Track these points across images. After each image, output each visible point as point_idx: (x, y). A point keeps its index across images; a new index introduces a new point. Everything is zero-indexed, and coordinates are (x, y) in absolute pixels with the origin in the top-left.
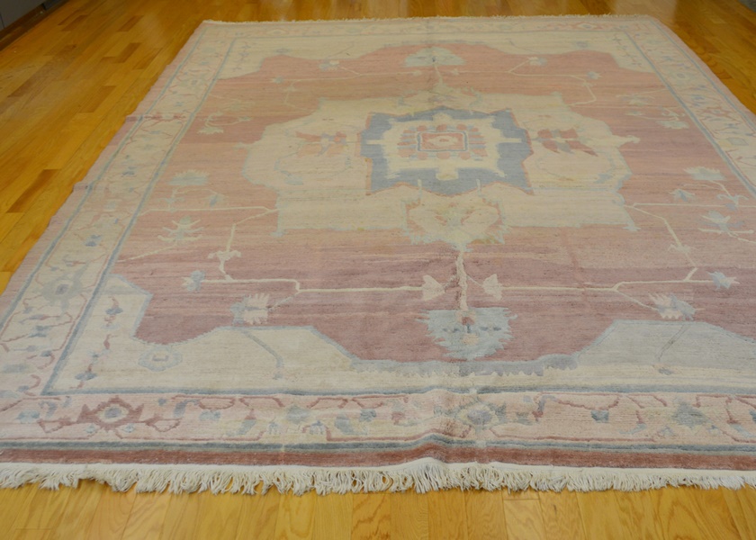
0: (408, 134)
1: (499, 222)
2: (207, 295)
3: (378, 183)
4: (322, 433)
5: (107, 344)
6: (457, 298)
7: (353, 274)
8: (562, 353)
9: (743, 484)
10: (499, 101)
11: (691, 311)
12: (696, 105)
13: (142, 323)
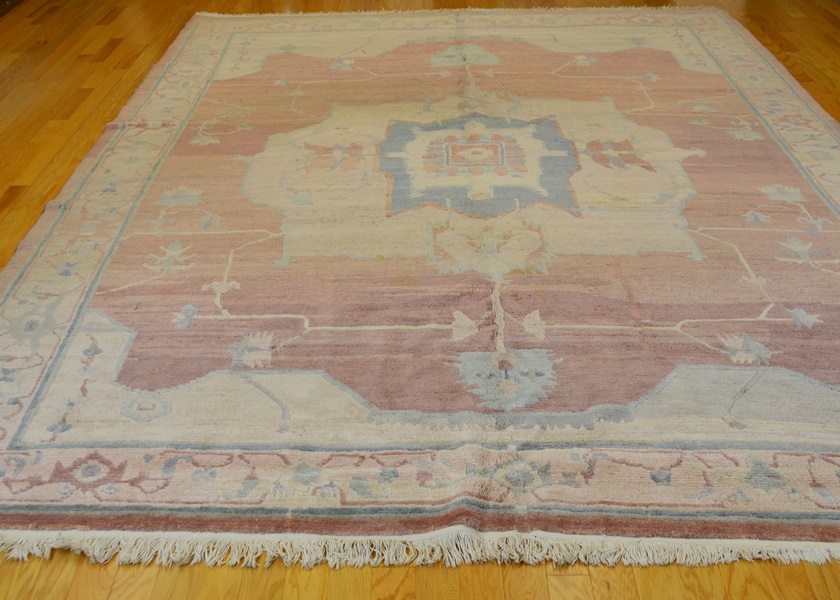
0: (435, 146)
1: (542, 249)
2: (201, 333)
3: (400, 202)
4: (335, 496)
5: (84, 391)
6: (493, 338)
7: (371, 309)
8: (616, 403)
9: (828, 557)
10: (541, 108)
11: (767, 354)
12: (771, 112)
13: (124, 366)
